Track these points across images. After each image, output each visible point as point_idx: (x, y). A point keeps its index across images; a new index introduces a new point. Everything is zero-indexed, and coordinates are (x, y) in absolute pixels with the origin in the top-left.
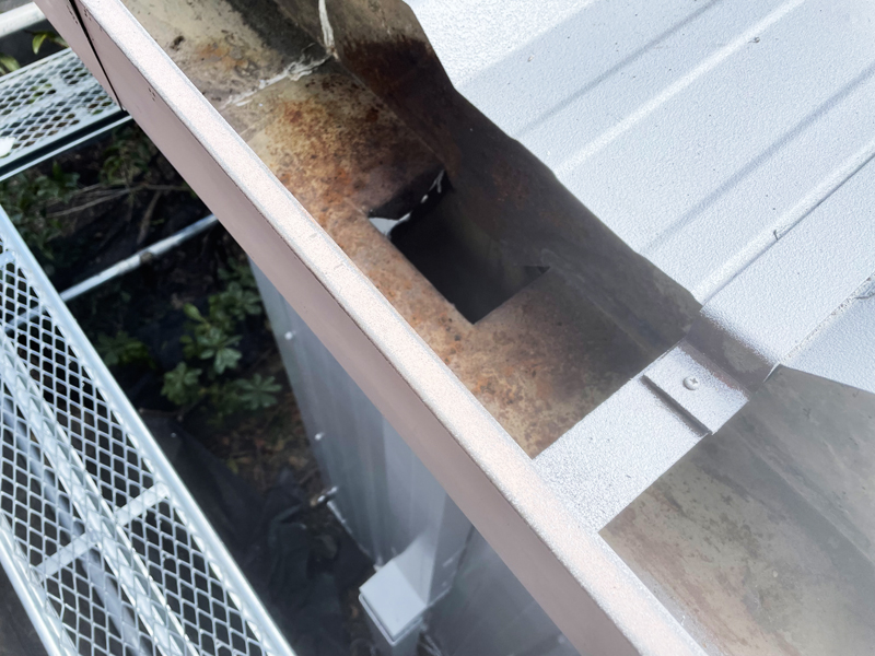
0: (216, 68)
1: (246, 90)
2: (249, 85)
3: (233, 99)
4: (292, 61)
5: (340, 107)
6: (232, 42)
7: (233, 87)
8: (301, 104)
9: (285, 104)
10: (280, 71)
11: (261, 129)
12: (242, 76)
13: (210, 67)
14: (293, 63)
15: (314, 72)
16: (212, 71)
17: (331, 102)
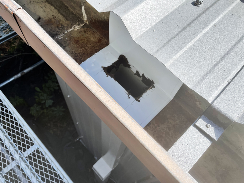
0: (51, 27)
1: (61, 34)
2: (62, 32)
3: (58, 36)
4: (74, 25)
5: (90, 38)
6: (56, 19)
7: (57, 33)
8: (78, 38)
9: (74, 38)
10: (71, 28)
11: (67, 46)
12: (59, 30)
13: (50, 27)
14: (75, 25)
15: (81, 28)
16: (51, 28)
17: (87, 37)
